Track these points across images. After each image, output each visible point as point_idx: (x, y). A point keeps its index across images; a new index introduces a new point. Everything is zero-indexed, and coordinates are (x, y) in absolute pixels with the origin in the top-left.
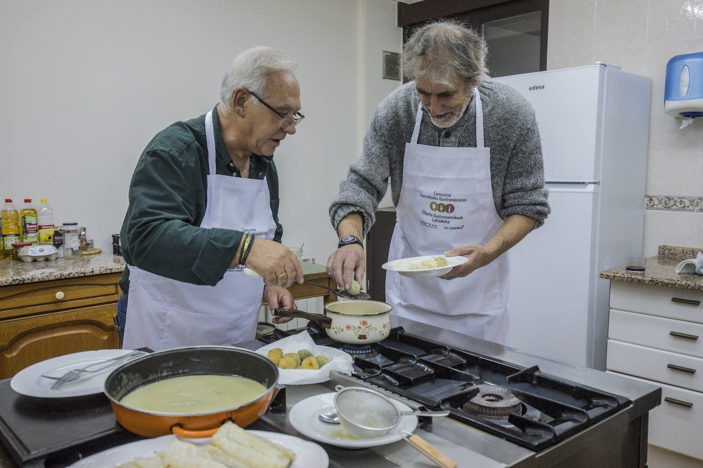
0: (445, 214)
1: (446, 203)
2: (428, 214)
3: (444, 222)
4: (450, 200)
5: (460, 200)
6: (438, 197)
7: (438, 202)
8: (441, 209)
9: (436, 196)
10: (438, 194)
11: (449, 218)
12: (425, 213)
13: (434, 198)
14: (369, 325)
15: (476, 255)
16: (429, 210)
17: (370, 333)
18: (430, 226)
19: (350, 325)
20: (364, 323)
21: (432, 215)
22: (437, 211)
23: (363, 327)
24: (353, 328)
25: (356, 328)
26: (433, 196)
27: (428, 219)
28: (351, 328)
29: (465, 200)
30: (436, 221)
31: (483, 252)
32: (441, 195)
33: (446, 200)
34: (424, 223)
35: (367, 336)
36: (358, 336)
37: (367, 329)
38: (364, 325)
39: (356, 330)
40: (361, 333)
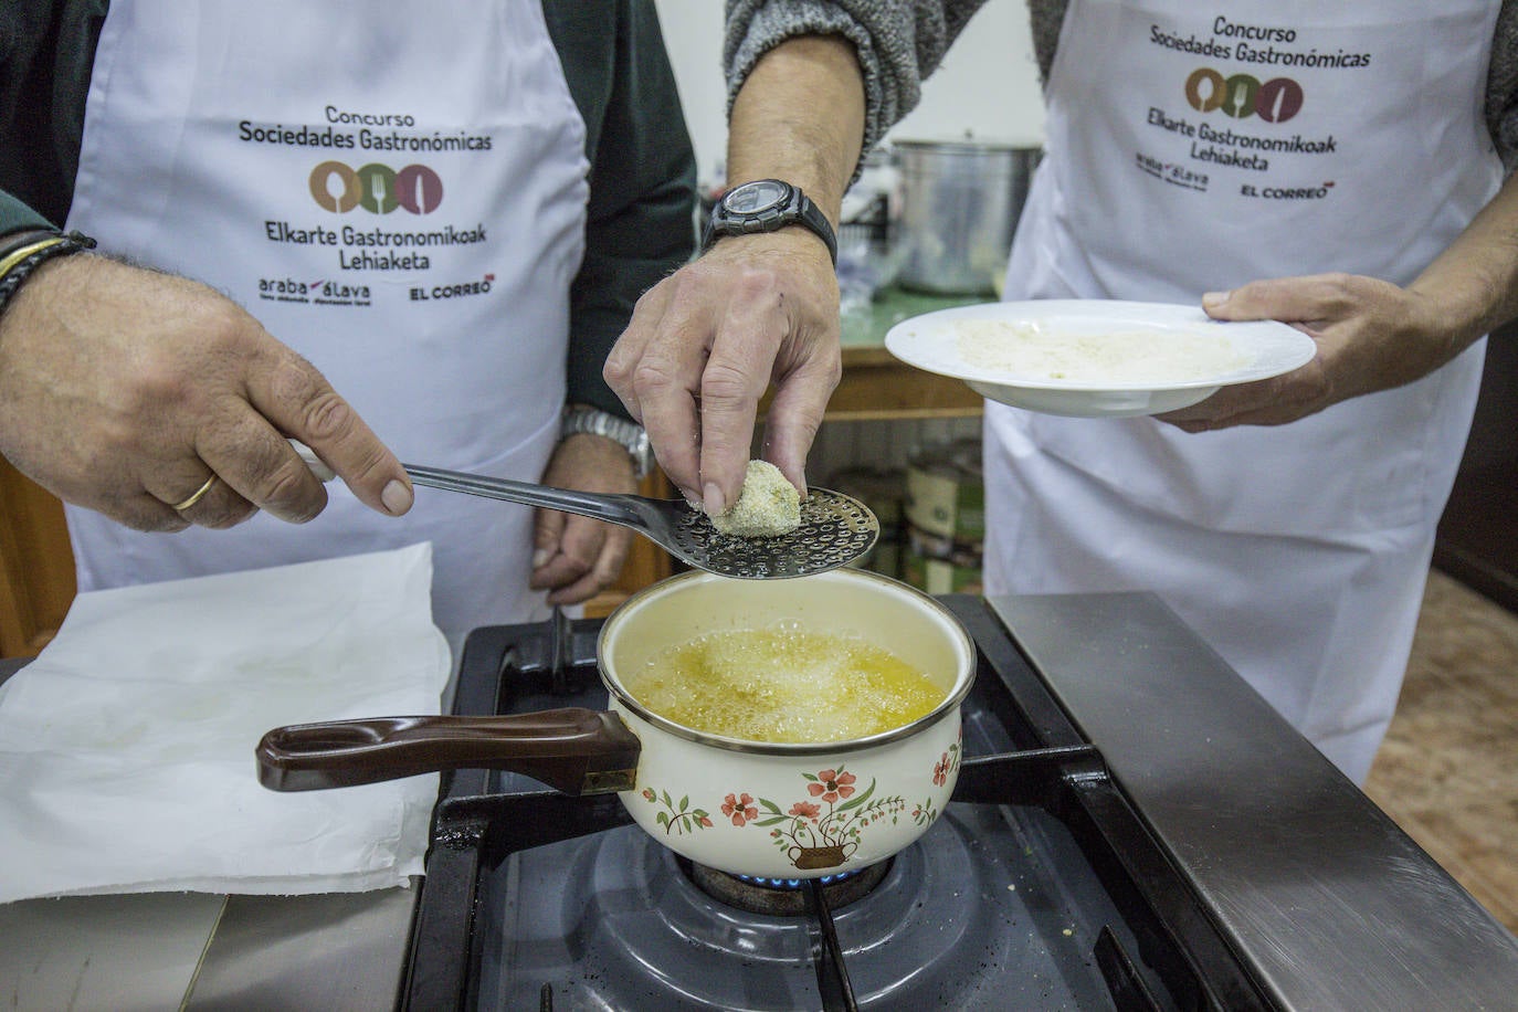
0: (1253, 126)
1: (1264, 73)
2: (1172, 127)
3: (1245, 163)
4: (1291, 59)
5: (1339, 62)
6: (1232, 42)
7: (1228, 68)
8: (1239, 102)
9: (1221, 41)
10: (1232, 30)
11: (1270, 145)
12: (1160, 120)
13: (1213, 50)
14: (860, 788)
15: (1361, 333)
16: (1179, 110)
17: (864, 833)
18: (1179, 177)
19: (746, 799)
20: (832, 786)
21: (1190, 131)
22: (1219, 111)
23: (824, 809)
24: (765, 814)
25: (785, 812)
26: (1204, 41)
27: (1173, 149)
28: (751, 813)
29: (1361, 61)
30: (1207, 155)
31: (1402, 323)
32: (1246, 32)
33: (1267, 57)
34: (1149, 165)
35: (846, 851)
36: (796, 854)
37: (850, 813)
38: (831, 798)
39: (785, 826)
40: (812, 837)
